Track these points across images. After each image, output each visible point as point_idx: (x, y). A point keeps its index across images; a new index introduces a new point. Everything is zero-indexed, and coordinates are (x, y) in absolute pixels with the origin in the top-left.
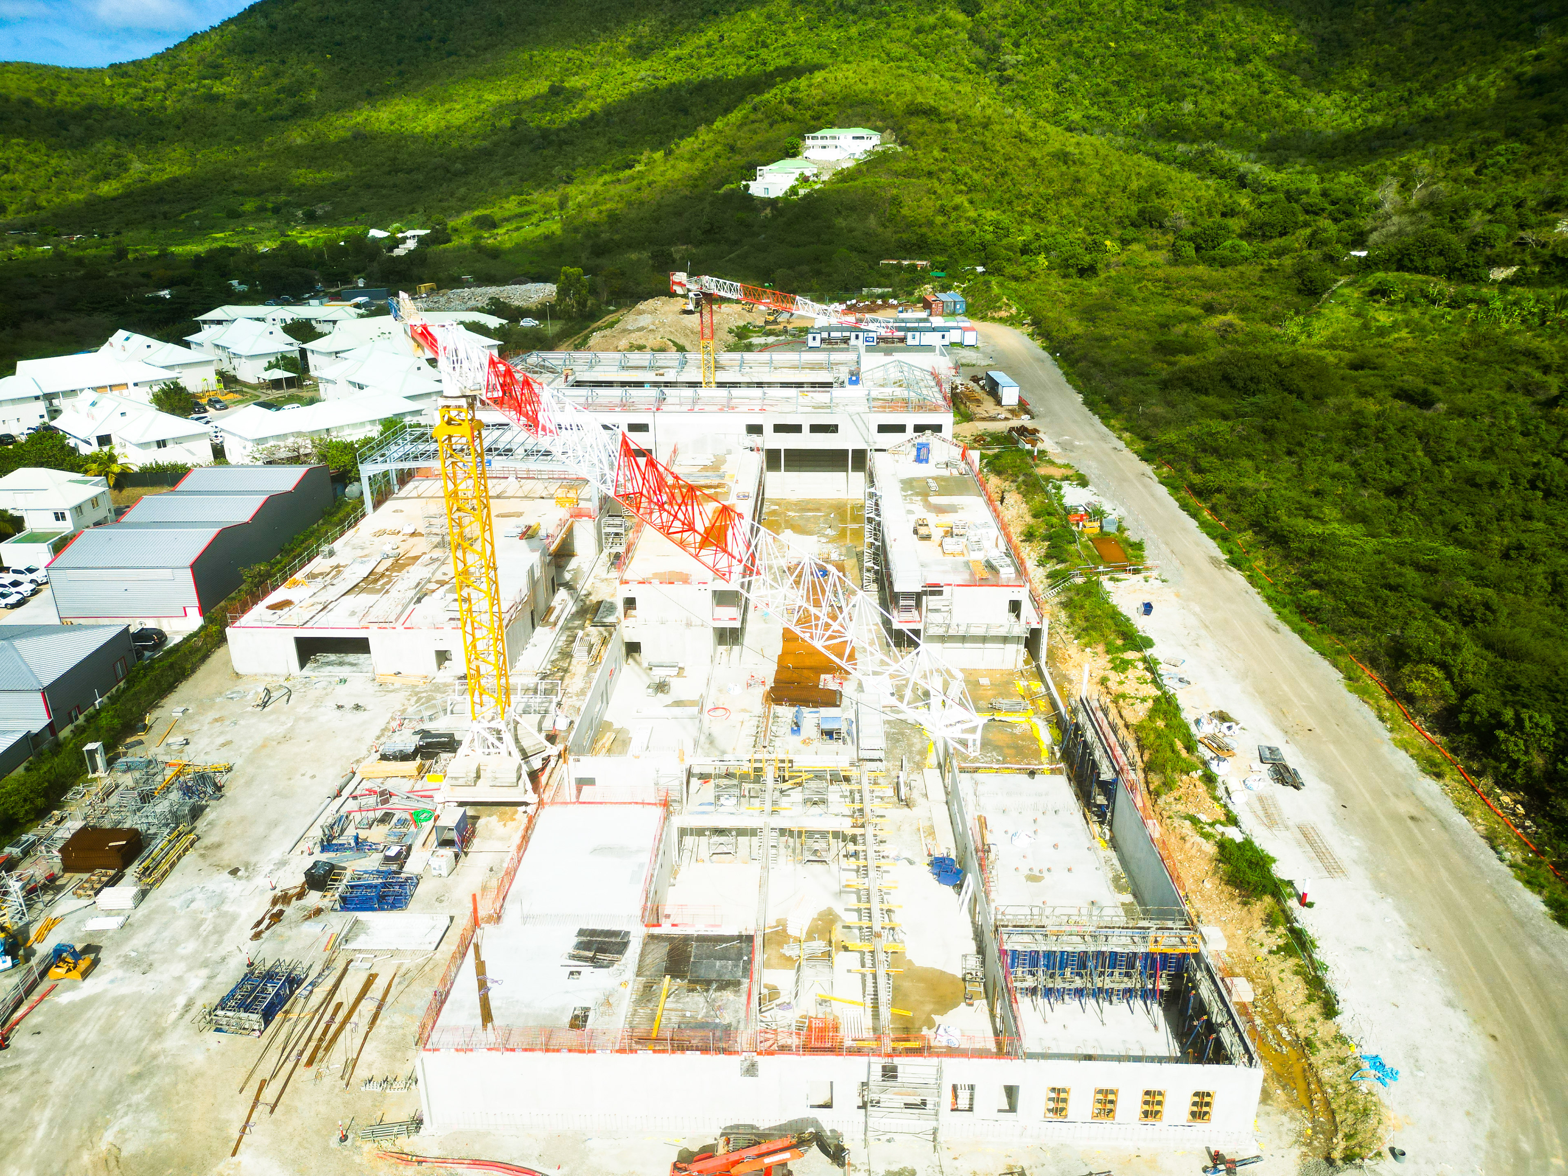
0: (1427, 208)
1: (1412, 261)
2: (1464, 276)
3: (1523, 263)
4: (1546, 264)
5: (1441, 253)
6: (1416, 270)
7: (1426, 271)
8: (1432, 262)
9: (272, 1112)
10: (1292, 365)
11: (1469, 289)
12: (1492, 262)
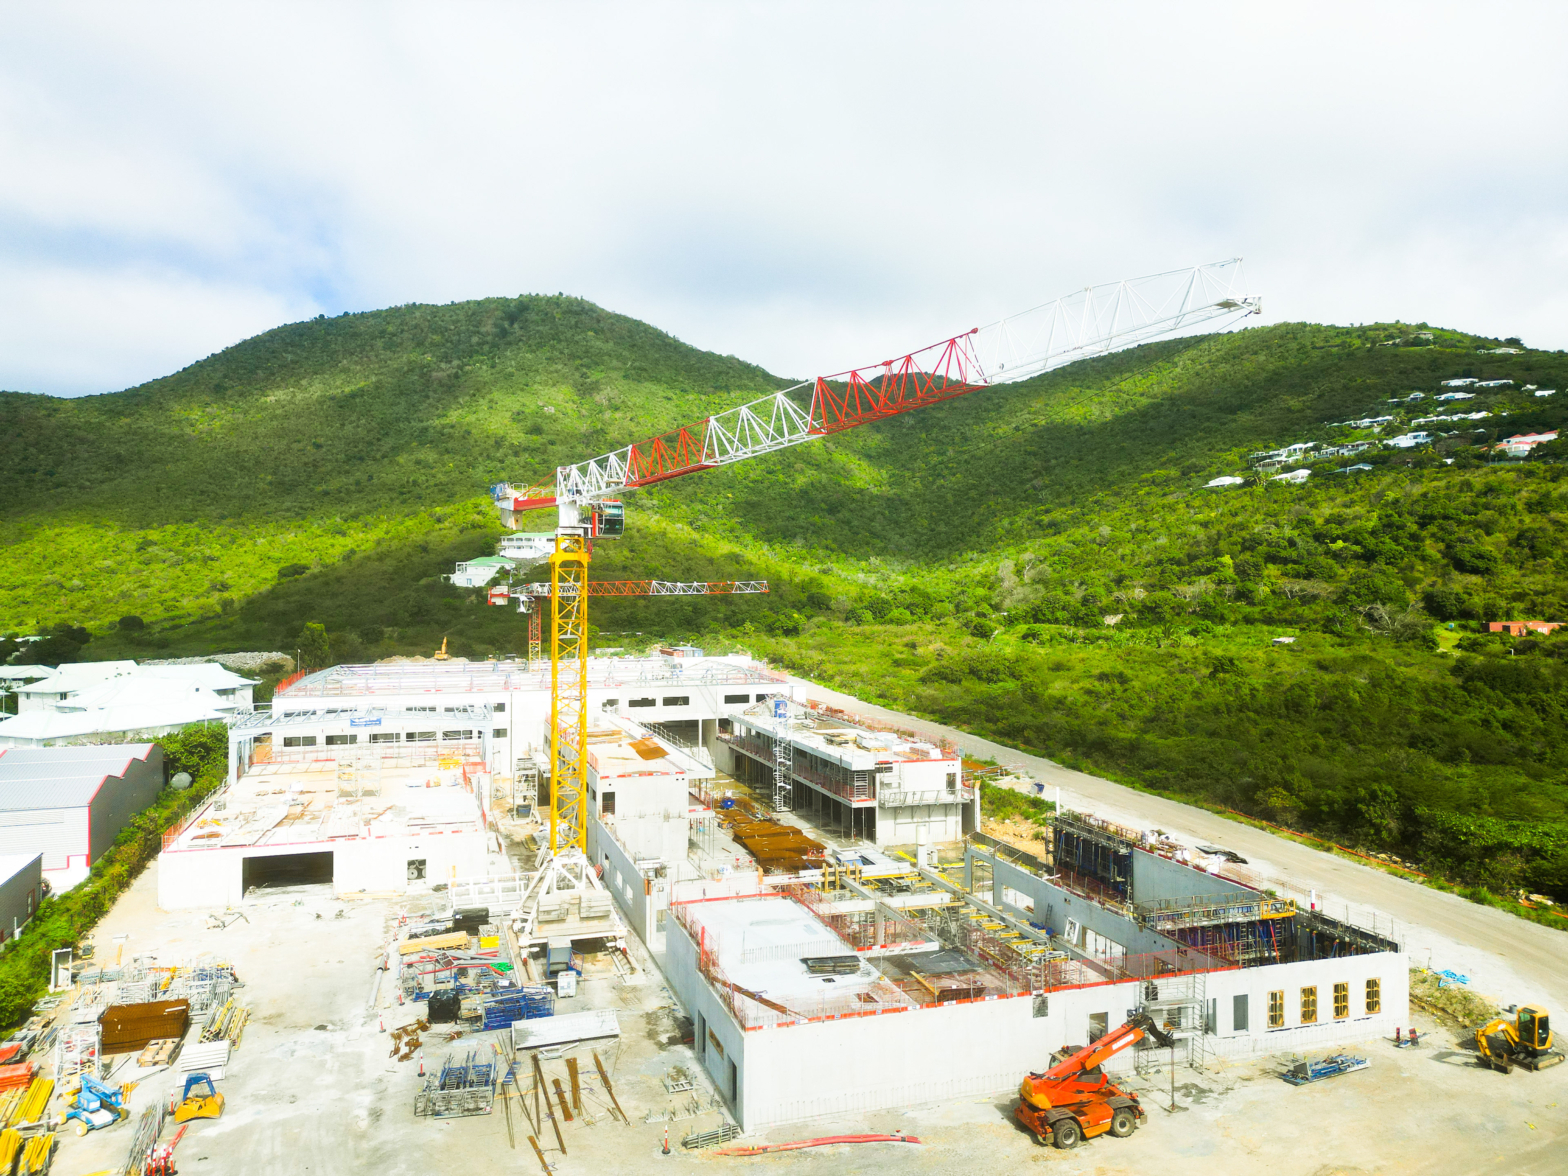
0: (1038, 582)
1: (1044, 615)
2: (1086, 623)
3: (1125, 612)
4: (1140, 612)
5: (1064, 609)
6: (1049, 621)
7: (1056, 621)
8: (1059, 614)
9: (564, 1151)
10: (1017, 661)
11: (1094, 631)
12: (1104, 612)
